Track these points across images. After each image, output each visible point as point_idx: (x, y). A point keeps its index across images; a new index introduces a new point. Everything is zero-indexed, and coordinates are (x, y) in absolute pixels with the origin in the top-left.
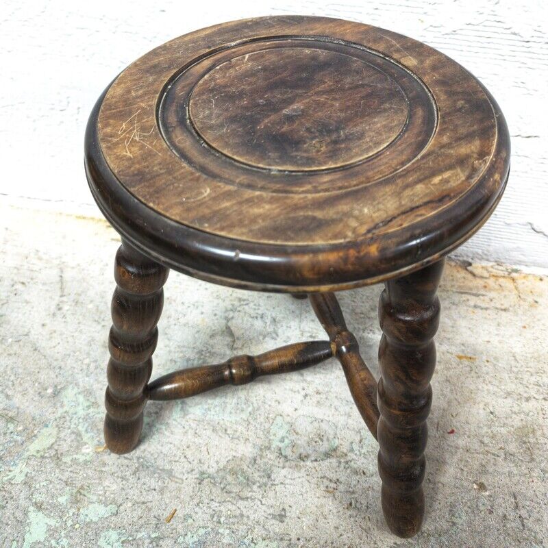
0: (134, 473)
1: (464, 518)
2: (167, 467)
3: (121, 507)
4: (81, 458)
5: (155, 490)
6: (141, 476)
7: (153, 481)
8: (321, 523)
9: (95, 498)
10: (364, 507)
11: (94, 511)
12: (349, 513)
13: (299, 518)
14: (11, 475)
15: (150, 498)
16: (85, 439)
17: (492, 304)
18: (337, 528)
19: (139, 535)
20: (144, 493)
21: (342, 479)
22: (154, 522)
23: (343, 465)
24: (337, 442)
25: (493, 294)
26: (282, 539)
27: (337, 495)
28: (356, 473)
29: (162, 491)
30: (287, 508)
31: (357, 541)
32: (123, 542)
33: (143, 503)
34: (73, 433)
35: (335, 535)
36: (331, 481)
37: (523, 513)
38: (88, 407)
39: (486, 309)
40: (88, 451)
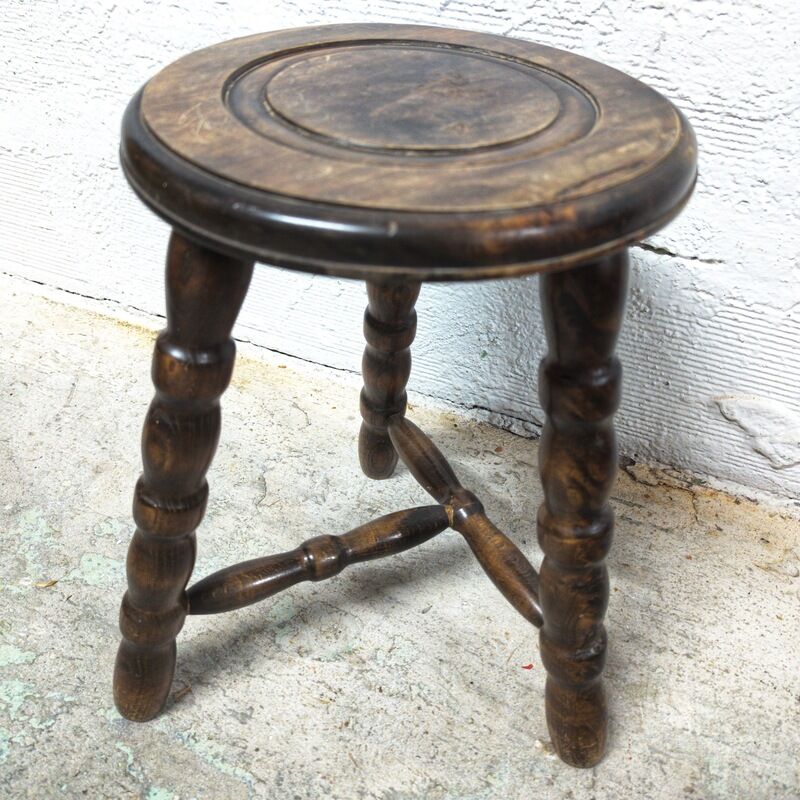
0: (73, 622)
1: (506, 781)
3: (41, 658)
4: (15, 590)
5: (92, 646)
6: (81, 627)
7: (93, 636)
8: (297, 738)
9: (12, 639)
10: (364, 732)
12: (338, 734)
13: (268, 724)
15: (82, 655)
16: (28, 570)
17: (651, 519)
18: (316, 749)
19: (50, 694)
20: (77, 647)
22: (75, 683)
23: (353, 674)
24: (357, 644)
25: (655, 508)
26: (234, 744)
27: (331, 708)
28: (370, 687)
30: (256, 707)
31: (339, 772)
32: (26, 698)
33: (71, 659)
34: (18, 560)
35: (310, 757)
36: (330, 688)
37: (600, 795)
38: (48, 535)
39: (638, 524)
40: (26, 584)
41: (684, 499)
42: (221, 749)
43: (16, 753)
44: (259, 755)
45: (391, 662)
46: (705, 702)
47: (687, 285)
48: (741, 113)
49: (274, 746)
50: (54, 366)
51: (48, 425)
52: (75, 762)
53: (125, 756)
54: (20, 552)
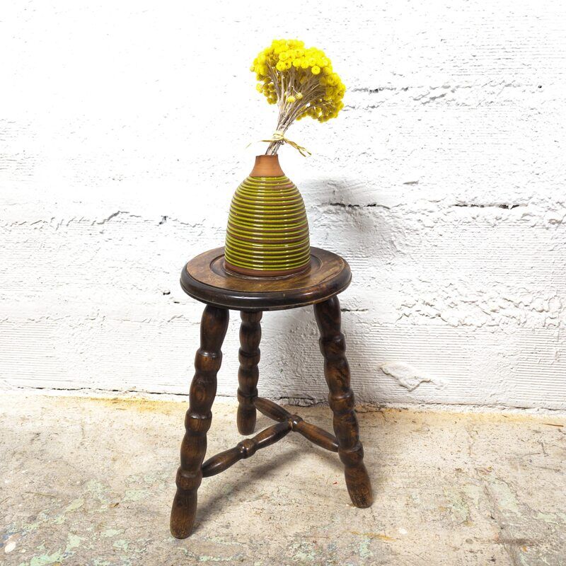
0: (135, 515)
1: (339, 519)
2: (156, 511)
3: (127, 530)
4: (101, 511)
5: (148, 521)
6: (139, 516)
7: (147, 517)
8: (252, 527)
9: (110, 527)
10: (279, 519)
11: (110, 533)
12: (268, 522)
13: (238, 526)
14: (55, 521)
15: (145, 525)
16: (102, 502)
18: (261, 529)
19: (139, 540)
20: (141, 523)
21: (266, 507)
22: (148, 534)
23: (266, 502)
24: (263, 492)
25: (368, 420)
26: (227, 536)
27: (262, 515)
28: (275, 505)
29: (153, 521)
30: (231, 523)
31: (274, 533)
33: (141, 527)
34: (95, 500)
35: (260, 532)
36: (259, 509)
37: (375, 514)
38: (104, 488)
40: (105, 507)
41: (379, 414)
42: (223, 538)
43: (135, 562)
44: (239, 536)
45: (281, 495)
46: (405, 478)
47: (357, 321)
48: (360, 256)
49: (244, 532)
50: (68, 424)
51: (79, 447)
52: (162, 559)
53: (183, 550)
54: (94, 497)
